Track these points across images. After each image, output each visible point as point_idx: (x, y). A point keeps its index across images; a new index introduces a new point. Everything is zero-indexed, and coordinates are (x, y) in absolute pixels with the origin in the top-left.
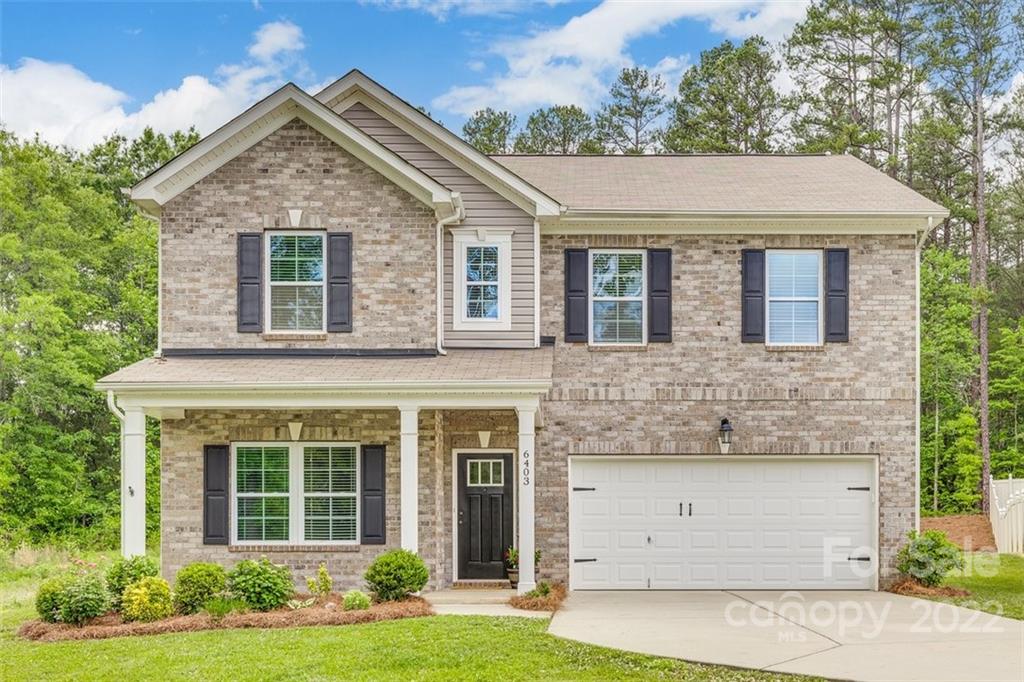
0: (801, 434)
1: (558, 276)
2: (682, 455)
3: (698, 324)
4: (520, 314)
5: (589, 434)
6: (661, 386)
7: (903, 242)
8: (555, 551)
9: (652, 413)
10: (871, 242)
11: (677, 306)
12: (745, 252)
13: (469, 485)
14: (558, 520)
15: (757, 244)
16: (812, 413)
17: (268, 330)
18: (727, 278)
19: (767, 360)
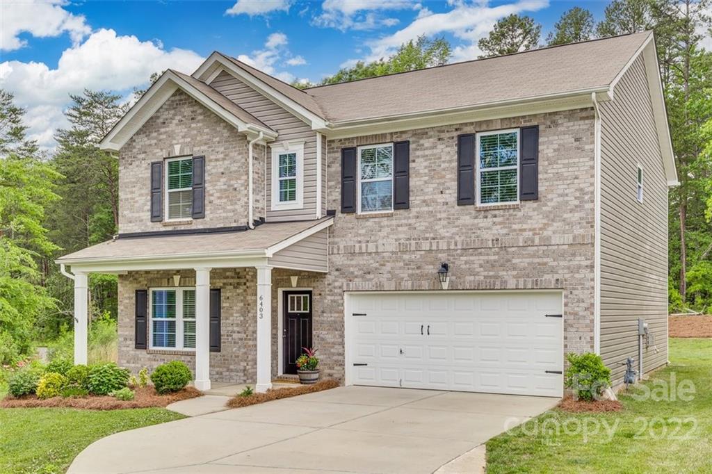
0: (501, 273)
1: (337, 167)
2: (416, 292)
3: (426, 194)
4: (309, 198)
5: (356, 277)
6: (402, 241)
7: (584, 114)
8: (335, 358)
9: (397, 260)
10: (557, 117)
11: (414, 182)
12: (460, 137)
13: (289, 312)
14: (337, 336)
15: (469, 130)
16: (509, 257)
17: (167, 219)
18: (448, 158)
19: (476, 217)
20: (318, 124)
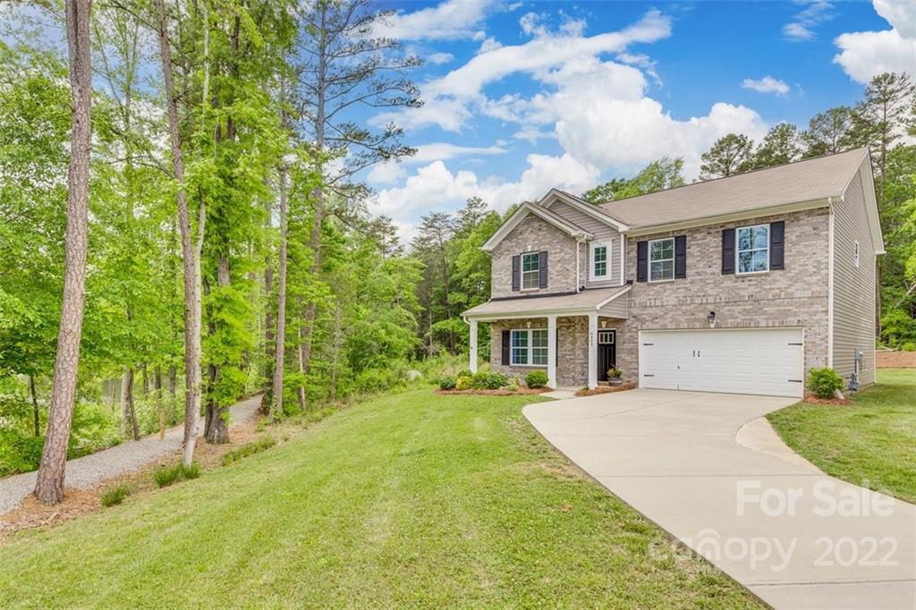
0: (755, 317)
1: (634, 254)
2: (691, 329)
3: (699, 268)
4: (616, 273)
5: (647, 321)
6: (681, 298)
7: (821, 212)
8: (633, 371)
9: (677, 310)
10: (800, 215)
11: (688, 261)
12: (724, 231)
13: (600, 343)
14: (634, 358)
15: (730, 226)
16: (761, 306)
17: (522, 289)
18: (715, 244)
19: (736, 282)
20: (622, 228)
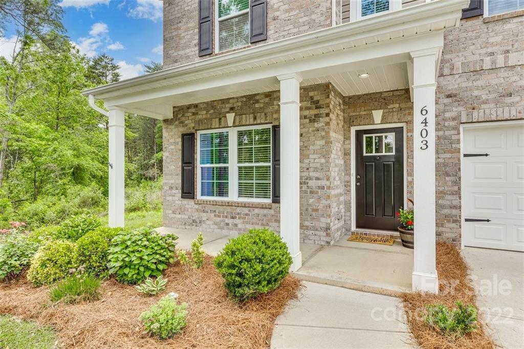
13: (365, 154)
14: (450, 183)
17: (217, 52)
